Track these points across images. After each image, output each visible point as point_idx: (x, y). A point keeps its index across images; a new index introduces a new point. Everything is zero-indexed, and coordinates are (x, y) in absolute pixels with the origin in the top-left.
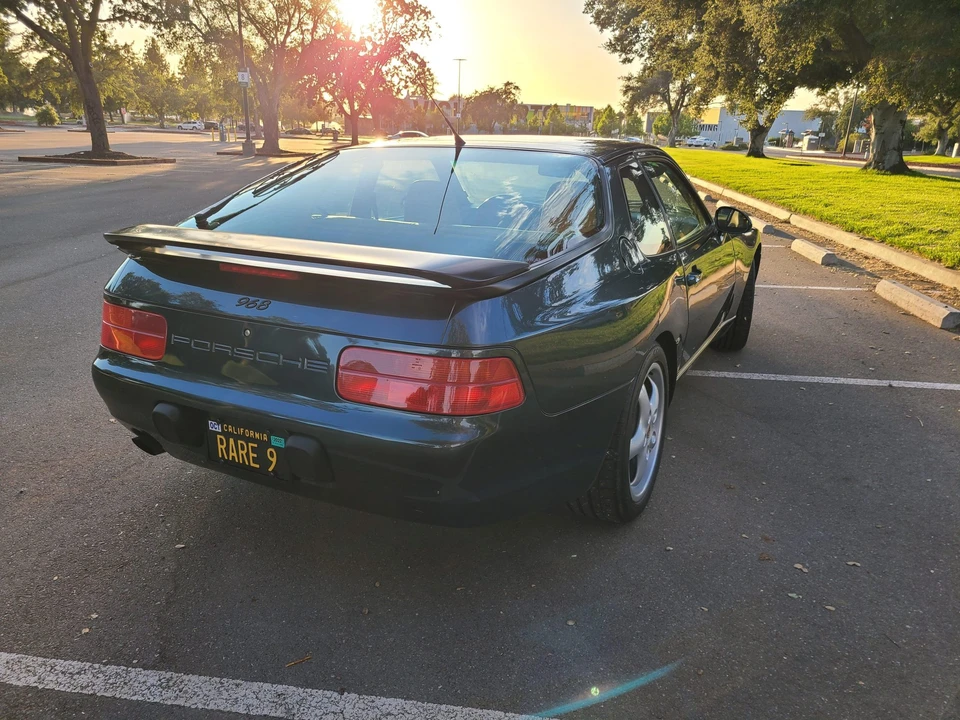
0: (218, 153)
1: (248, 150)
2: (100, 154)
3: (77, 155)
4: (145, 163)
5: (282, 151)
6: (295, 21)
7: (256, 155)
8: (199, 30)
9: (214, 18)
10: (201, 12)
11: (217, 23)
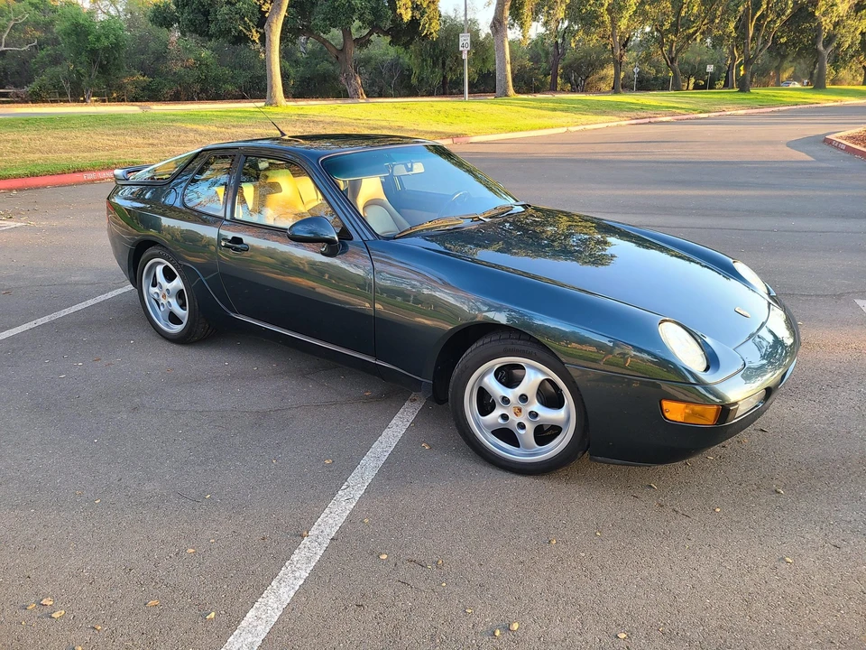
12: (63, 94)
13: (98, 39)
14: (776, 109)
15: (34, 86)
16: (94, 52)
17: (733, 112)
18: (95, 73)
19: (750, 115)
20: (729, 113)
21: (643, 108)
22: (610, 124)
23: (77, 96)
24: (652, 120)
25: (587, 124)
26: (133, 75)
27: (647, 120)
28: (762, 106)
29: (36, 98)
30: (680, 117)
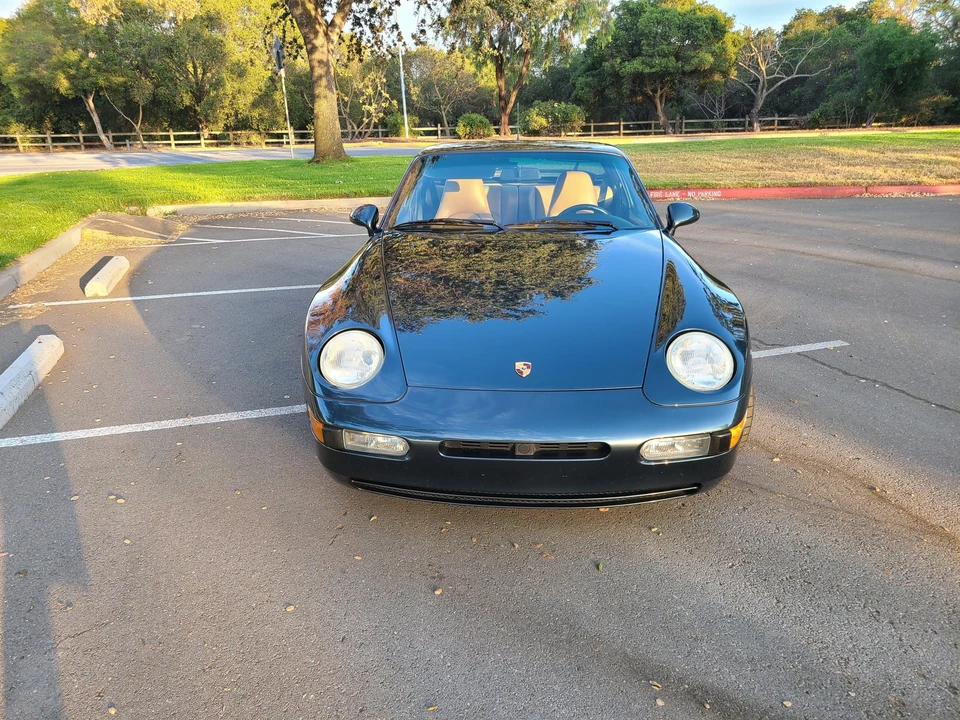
12: (844, 121)
13: (899, 57)
15: (816, 113)
16: (891, 71)
18: (886, 95)
23: (858, 121)
26: (935, 94)
29: (813, 125)
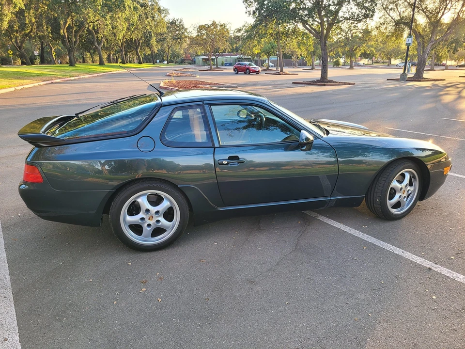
0: (388, 80)
1: (403, 78)
2: (323, 81)
3: (313, 81)
4: (339, 85)
5: (425, 79)
6: (449, 6)
7: (407, 80)
8: (394, 20)
9: (403, 12)
10: (398, 9)
11: (406, 14)
14: (98, 74)
17: (84, 76)
19: (92, 78)
20: (82, 77)
21: (37, 75)
22: (35, 84)
24: (53, 81)
25: (23, 85)
27: (50, 82)
28: (91, 73)
30: (64, 79)
